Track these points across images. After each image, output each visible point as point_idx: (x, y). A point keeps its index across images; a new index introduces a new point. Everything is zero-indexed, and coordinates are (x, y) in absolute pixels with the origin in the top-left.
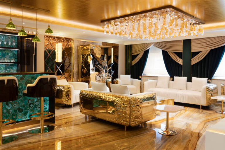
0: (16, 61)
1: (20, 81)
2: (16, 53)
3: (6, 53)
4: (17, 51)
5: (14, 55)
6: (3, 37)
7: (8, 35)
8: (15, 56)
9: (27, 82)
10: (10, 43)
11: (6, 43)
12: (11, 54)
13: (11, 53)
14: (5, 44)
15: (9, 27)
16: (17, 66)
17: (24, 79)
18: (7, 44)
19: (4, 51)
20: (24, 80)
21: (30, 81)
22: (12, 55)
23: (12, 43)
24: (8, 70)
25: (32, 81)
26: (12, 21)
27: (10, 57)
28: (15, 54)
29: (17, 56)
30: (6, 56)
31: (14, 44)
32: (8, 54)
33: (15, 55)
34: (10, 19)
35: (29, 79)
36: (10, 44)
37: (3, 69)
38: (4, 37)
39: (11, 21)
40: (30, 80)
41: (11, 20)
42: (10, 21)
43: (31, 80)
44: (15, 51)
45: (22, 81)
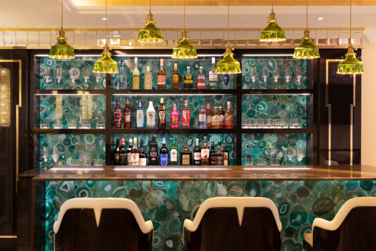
0: (303, 125)
1: (298, 198)
2: (304, 103)
3: (279, 104)
4: (308, 98)
5: (298, 110)
6: (271, 64)
7: (285, 57)
8: (302, 112)
9: (320, 203)
10: (288, 78)
11: (279, 79)
12: (291, 108)
13: (292, 105)
14: (276, 81)
15: (267, 37)
16: (308, 139)
17: (311, 193)
18: (282, 80)
19: (274, 98)
20: (308, 197)
21: (327, 202)
22: (293, 110)
23: (293, 76)
24: (284, 149)
25: (336, 201)
26: (276, 17)
27: (289, 116)
28: (301, 106)
29: (307, 111)
30: (280, 114)
31: (299, 78)
32: (283, 107)
33: (300, 109)
34: (270, 12)
35: (326, 196)
36: (288, 81)
37: (271, 146)
38: (274, 64)
39: (273, 18)
40: (327, 199)
41: (273, 15)
42: (271, 19)
43: (331, 197)
44: (301, 98)
45: (302, 199)
